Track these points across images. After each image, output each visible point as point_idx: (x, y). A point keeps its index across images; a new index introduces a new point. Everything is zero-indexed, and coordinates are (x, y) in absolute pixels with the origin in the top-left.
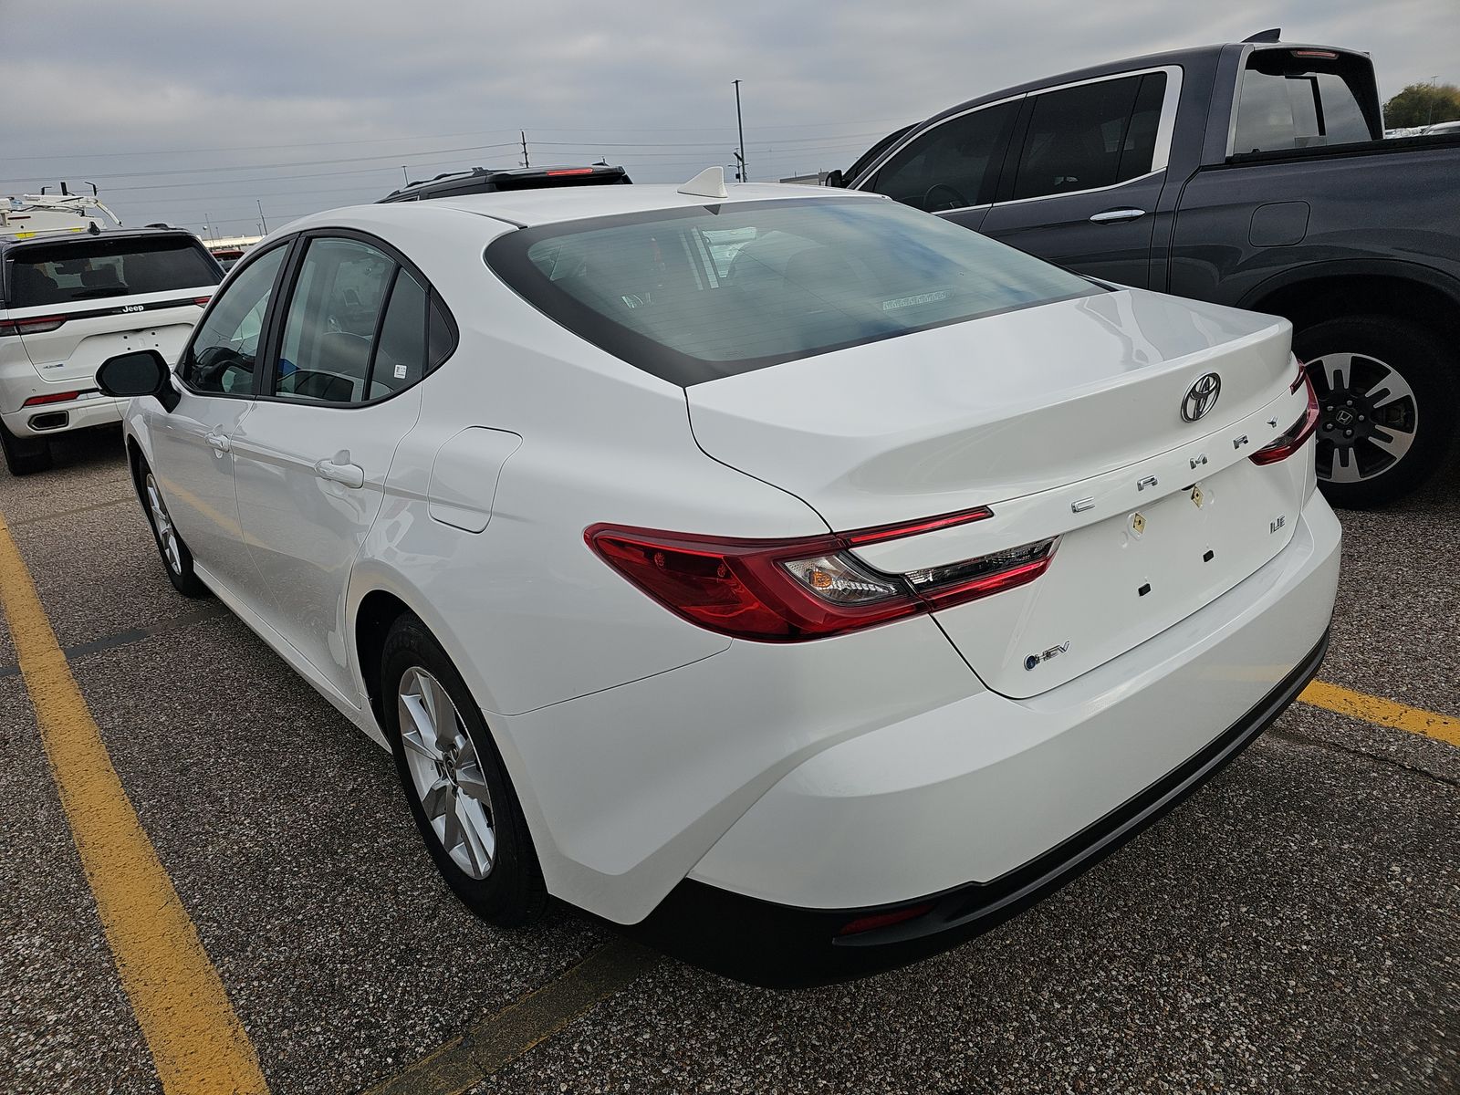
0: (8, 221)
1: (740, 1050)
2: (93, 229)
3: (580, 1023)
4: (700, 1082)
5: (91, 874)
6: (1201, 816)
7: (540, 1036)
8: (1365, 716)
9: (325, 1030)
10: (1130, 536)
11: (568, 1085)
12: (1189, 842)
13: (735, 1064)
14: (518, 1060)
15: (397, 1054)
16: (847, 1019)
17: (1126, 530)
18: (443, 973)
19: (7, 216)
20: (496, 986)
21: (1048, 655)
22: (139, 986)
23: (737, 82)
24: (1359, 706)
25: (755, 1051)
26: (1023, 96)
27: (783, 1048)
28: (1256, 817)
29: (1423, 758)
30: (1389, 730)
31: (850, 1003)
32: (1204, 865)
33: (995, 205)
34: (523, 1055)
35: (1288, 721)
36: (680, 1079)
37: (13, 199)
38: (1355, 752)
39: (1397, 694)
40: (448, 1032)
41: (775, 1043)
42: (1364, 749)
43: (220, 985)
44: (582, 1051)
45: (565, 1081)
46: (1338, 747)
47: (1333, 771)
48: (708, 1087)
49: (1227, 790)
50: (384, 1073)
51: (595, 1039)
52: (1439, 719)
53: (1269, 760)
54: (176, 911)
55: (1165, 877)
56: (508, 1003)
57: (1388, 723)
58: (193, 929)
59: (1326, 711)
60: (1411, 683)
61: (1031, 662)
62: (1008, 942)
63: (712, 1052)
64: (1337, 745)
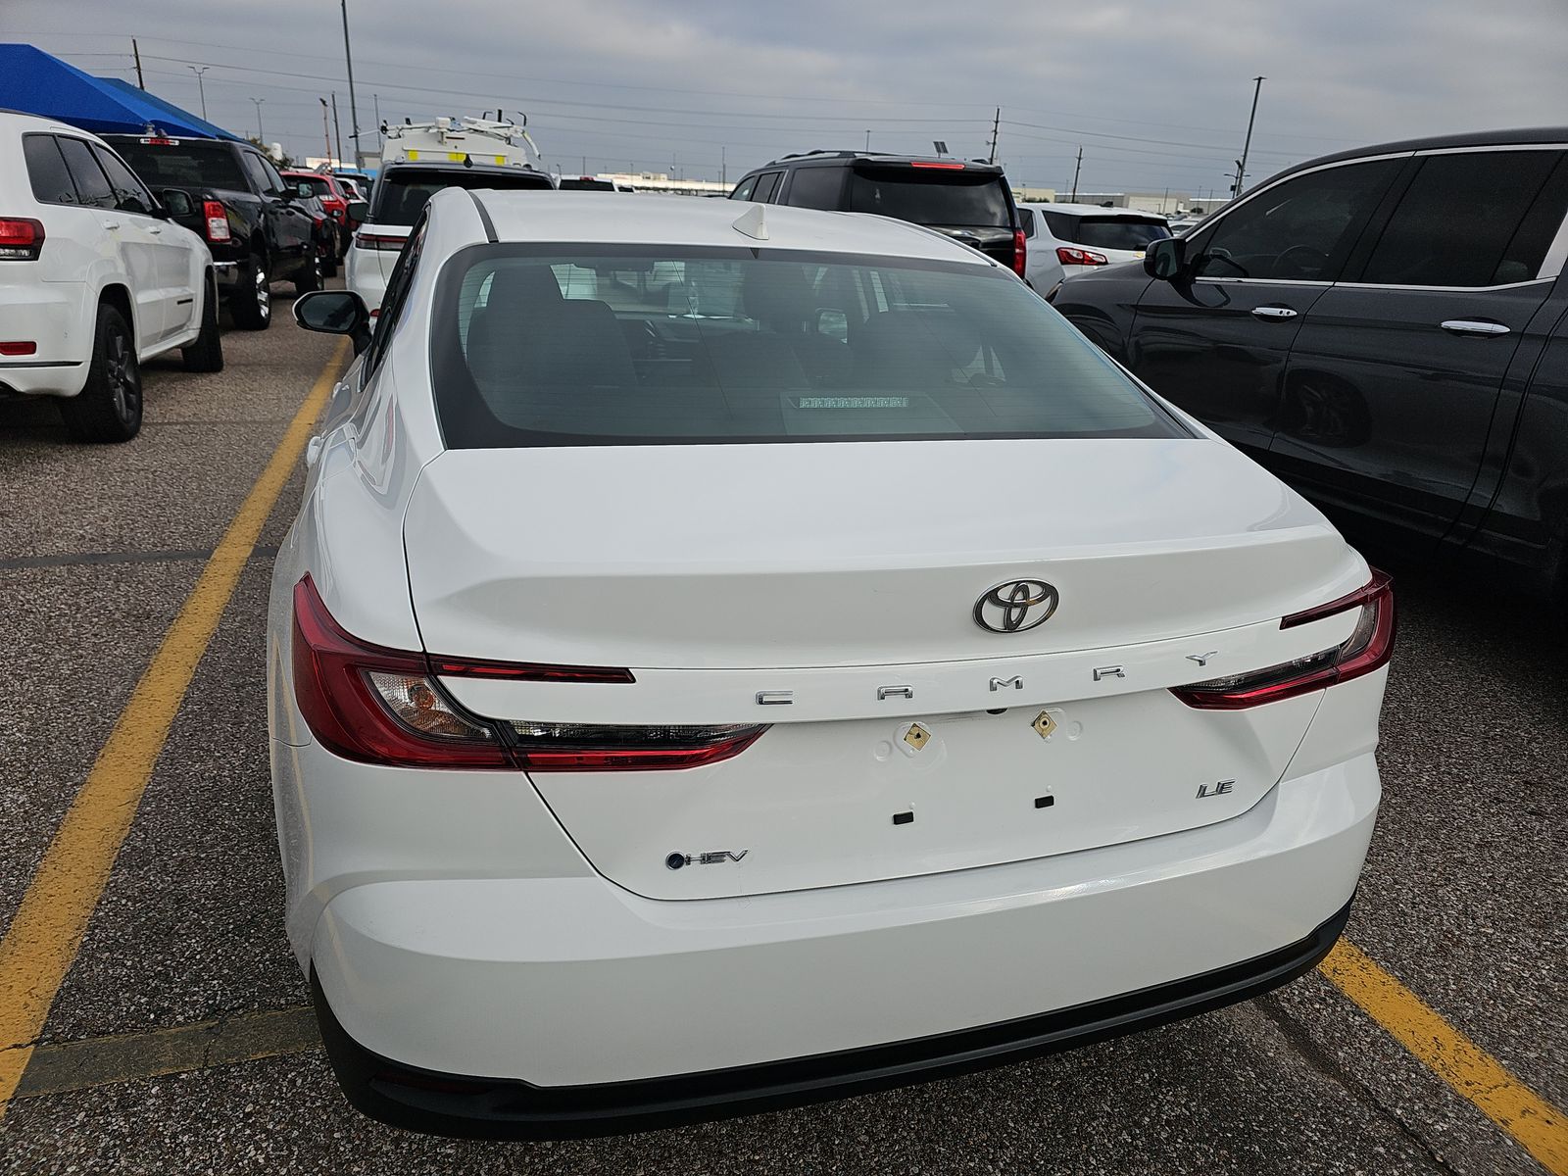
0: (445, 140)
1: (414, 1146)
2: (468, 162)
3: (313, 1054)
4: (355, 1161)
5: (103, 756)
6: (1107, 1108)
7: (273, 1051)
8: (1443, 1070)
9: (133, 967)
10: (895, 748)
11: (254, 1108)
12: (1061, 1133)
13: (398, 1159)
14: (239, 1064)
15: (162, 1012)
16: (532, 1163)
17: (891, 741)
18: (257, 955)
19: (445, 135)
20: (284, 986)
21: (707, 859)
22: (50, 867)
23: (1260, 79)
24: (1447, 1055)
25: (424, 1154)
26: (1410, 154)
27: (451, 1163)
28: (1172, 1139)
29: (1472, 1155)
30: (1459, 1101)
31: (549, 1149)
32: (1052, 1169)
33: (1337, 284)
34: (246, 1062)
35: (1332, 1038)
36: (342, 1149)
37: (454, 119)
38: (1385, 1110)
39: (1517, 1058)
40: (215, 1010)
41: (449, 1156)
42: (1399, 1112)
43: (100, 891)
44: (293, 1082)
45: (256, 1103)
46: (1366, 1096)
47: (1330, 1123)
48: (356, 1169)
49: (1168, 1091)
50: (139, 1026)
51: (312, 1075)
52: (1544, 1113)
53: (1260, 1076)
54: (127, 813)
55: (992, 1162)
56: (279, 1008)
57: (1466, 1092)
58: (126, 833)
59: (1396, 1044)
60: (1549, 1052)
61: (676, 861)
62: (757, 1158)
63: (390, 1136)
64: (1369, 1093)
